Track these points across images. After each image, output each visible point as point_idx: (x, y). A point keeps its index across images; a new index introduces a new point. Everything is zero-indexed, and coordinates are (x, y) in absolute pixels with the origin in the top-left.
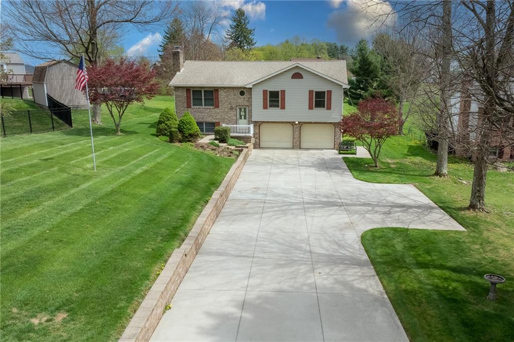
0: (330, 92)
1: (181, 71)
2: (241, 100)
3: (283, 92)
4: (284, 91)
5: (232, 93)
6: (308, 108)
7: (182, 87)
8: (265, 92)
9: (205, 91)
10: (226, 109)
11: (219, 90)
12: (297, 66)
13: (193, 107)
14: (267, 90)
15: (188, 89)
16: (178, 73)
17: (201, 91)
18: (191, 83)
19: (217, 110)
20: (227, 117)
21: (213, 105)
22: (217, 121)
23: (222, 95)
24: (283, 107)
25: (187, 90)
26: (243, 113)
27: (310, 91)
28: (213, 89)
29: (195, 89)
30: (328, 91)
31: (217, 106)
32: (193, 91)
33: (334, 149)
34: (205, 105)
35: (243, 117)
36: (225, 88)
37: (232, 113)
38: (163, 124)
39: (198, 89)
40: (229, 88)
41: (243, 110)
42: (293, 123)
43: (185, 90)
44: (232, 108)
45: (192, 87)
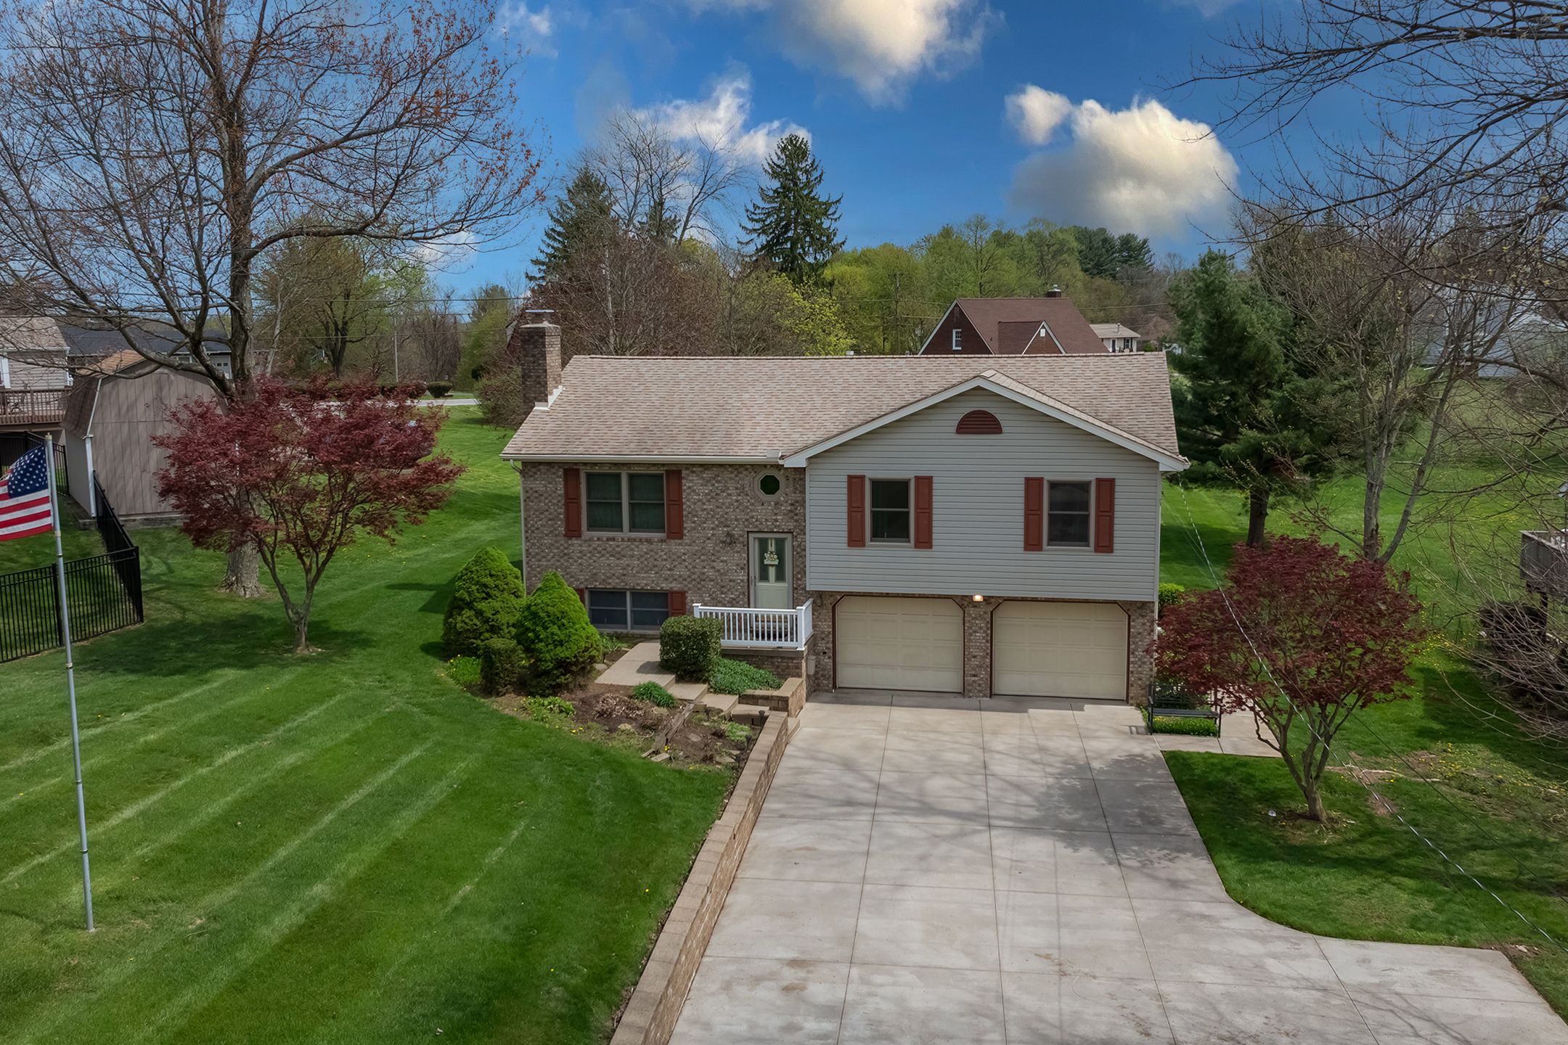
0: (1107, 486)
1: (551, 399)
2: (766, 511)
3: (925, 483)
4: (930, 479)
5: (731, 485)
6: (1022, 544)
7: (550, 464)
8: (855, 483)
9: (631, 477)
10: (710, 545)
11: (684, 473)
12: (978, 388)
13: (587, 534)
14: (862, 478)
15: (570, 470)
16: (539, 407)
17: (619, 476)
18: (581, 449)
19: (675, 547)
20: (711, 573)
21: (660, 528)
22: (676, 586)
23: (694, 490)
24: (925, 542)
25: (565, 470)
26: (771, 560)
27: (1028, 480)
28: (661, 471)
29: (597, 470)
30: (1099, 481)
31: (676, 533)
32: (589, 476)
33: (1126, 701)
34: (633, 527)
35: (772, 572)
36: (705, 466)
37: (732, 559)
38: (467, 613)
39: (606, 470)
40: (721, 465)
41: (772, 548)
42: (964, 602)
43: (561, 473)
44: (730, 541)
45: (585, 464)
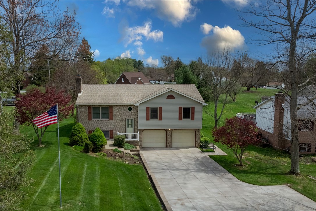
1: (82, 92)
4: (162, 107)
5: (122, 109)
6: (178, 119)
9: (102, 108)
10: (118, 121)
11: (113, 107)
12: (171, 91)
13: (93, 120)
14: (149, 107)
16: (79, 94)
17: (99, 108)
18: (92, 103)
21: (108, 118)
22: (111, 129)
23: (115, 110)
24: (161, 119)
26: (130, 123)
27: (179, 107)
28: (108, 107)
29: (95, 107)
30: (192, 107)
31: (111, 119)
33: (195, 147)
34: (102, 118)
35: (130, 126)
36: (117, 106)
37: (123, 123)
42: (166, 130)
43: (87, 107)
44: (122, 120)
